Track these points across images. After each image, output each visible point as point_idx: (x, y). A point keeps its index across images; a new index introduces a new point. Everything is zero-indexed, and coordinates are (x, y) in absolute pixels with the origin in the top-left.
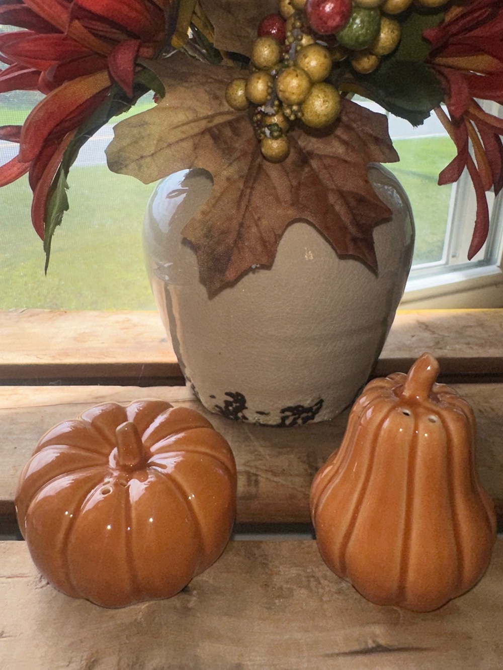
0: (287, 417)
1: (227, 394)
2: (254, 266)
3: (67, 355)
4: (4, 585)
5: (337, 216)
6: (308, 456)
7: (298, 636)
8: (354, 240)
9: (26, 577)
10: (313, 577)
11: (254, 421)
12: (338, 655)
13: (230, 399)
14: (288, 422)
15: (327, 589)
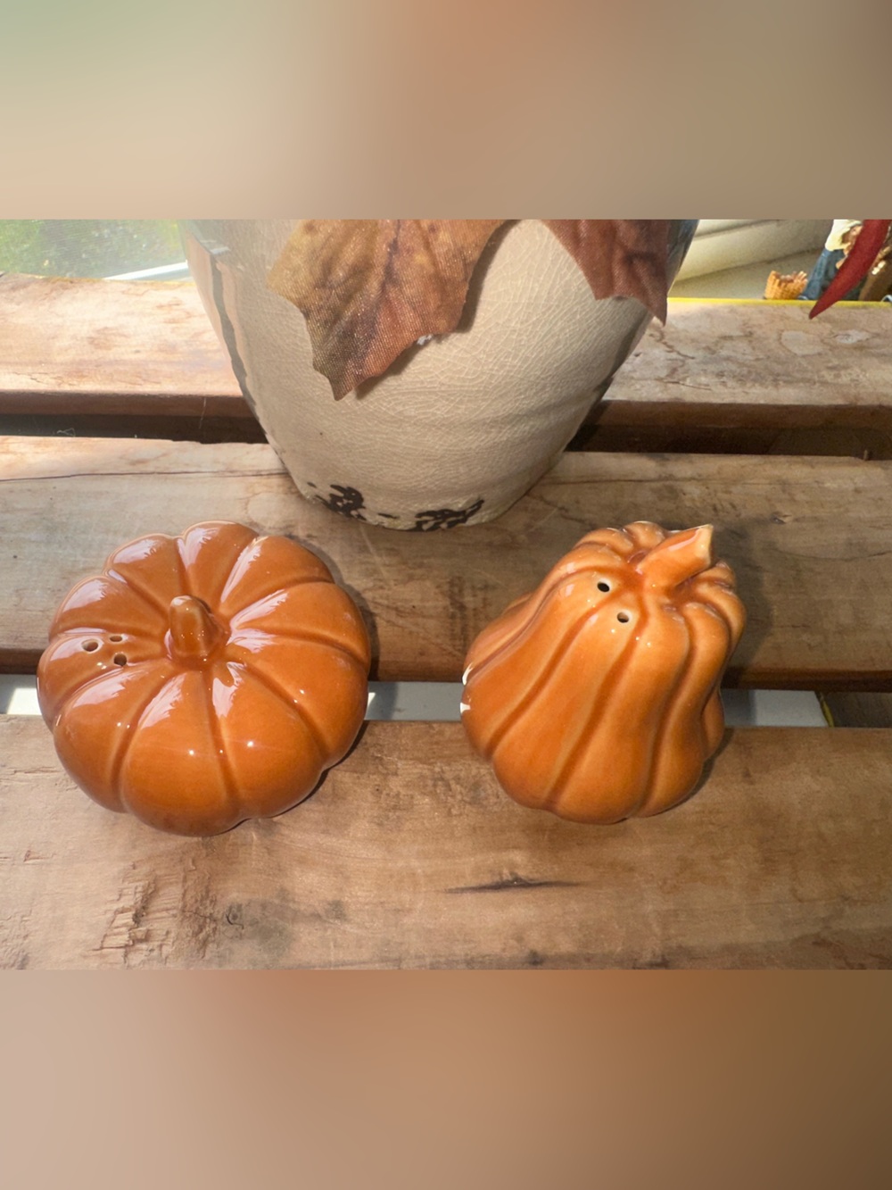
1: (334, 487)
3: (80, 375)
4: (24, 784)
6: (452, 584)
9: (52, 772)
10: (443, 779)
11: (375, 523)
13: (340, 494)
14: (425, 527)
15: (459, 797)
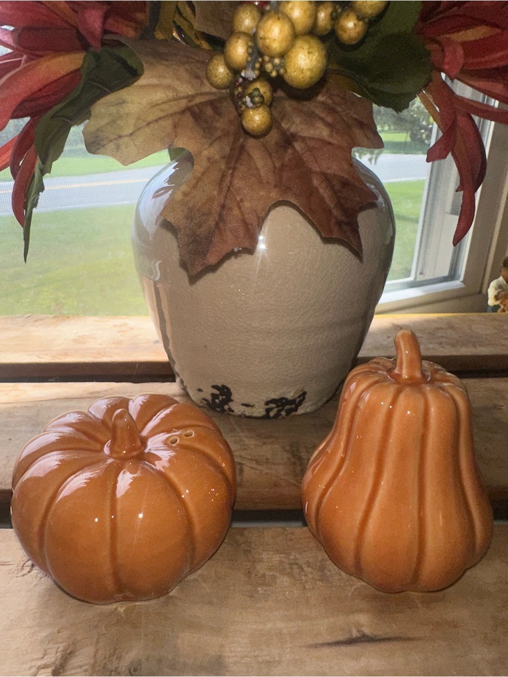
0: (271, 409)
1: (214, 387)
2: (236, 250)
3: (66, 354)
6: (291, 446)
7: (280, 625)
8: (339, 224)
9: (9, 565)
10: (297, 564)
11: (240, 413)
12: (323, 645)
13: (217, 392)
14: (272, 414)
15: (310, 576)
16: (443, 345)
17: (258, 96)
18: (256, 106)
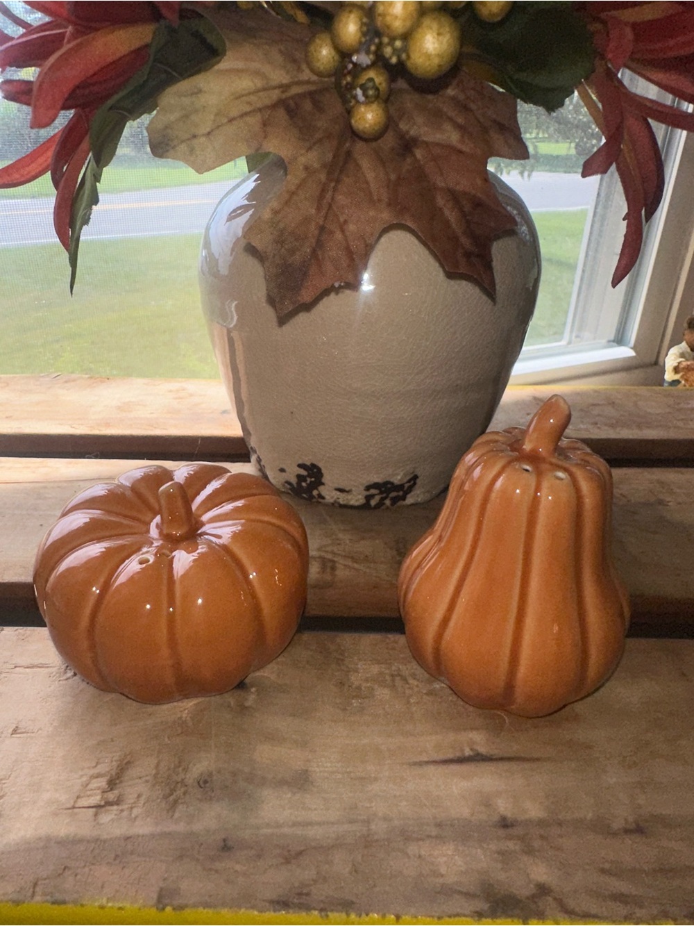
0: (372, 496)
1: (300, 466)
2: (337, 285)
3: (108, 425)
4: (21, 676)
5: (447, 223)
7: (378, 740)
8: (468, 255)
9: (48, 667)
10: (399, 675)
11: (332, 501)
12: (427, 763)
13: (304, 473)
14: (373, 503)
15: (416, 689)
16: (599, 425)
17: (373, 88)
18: (369, 101)
